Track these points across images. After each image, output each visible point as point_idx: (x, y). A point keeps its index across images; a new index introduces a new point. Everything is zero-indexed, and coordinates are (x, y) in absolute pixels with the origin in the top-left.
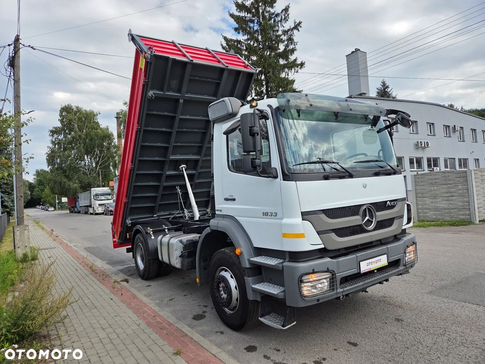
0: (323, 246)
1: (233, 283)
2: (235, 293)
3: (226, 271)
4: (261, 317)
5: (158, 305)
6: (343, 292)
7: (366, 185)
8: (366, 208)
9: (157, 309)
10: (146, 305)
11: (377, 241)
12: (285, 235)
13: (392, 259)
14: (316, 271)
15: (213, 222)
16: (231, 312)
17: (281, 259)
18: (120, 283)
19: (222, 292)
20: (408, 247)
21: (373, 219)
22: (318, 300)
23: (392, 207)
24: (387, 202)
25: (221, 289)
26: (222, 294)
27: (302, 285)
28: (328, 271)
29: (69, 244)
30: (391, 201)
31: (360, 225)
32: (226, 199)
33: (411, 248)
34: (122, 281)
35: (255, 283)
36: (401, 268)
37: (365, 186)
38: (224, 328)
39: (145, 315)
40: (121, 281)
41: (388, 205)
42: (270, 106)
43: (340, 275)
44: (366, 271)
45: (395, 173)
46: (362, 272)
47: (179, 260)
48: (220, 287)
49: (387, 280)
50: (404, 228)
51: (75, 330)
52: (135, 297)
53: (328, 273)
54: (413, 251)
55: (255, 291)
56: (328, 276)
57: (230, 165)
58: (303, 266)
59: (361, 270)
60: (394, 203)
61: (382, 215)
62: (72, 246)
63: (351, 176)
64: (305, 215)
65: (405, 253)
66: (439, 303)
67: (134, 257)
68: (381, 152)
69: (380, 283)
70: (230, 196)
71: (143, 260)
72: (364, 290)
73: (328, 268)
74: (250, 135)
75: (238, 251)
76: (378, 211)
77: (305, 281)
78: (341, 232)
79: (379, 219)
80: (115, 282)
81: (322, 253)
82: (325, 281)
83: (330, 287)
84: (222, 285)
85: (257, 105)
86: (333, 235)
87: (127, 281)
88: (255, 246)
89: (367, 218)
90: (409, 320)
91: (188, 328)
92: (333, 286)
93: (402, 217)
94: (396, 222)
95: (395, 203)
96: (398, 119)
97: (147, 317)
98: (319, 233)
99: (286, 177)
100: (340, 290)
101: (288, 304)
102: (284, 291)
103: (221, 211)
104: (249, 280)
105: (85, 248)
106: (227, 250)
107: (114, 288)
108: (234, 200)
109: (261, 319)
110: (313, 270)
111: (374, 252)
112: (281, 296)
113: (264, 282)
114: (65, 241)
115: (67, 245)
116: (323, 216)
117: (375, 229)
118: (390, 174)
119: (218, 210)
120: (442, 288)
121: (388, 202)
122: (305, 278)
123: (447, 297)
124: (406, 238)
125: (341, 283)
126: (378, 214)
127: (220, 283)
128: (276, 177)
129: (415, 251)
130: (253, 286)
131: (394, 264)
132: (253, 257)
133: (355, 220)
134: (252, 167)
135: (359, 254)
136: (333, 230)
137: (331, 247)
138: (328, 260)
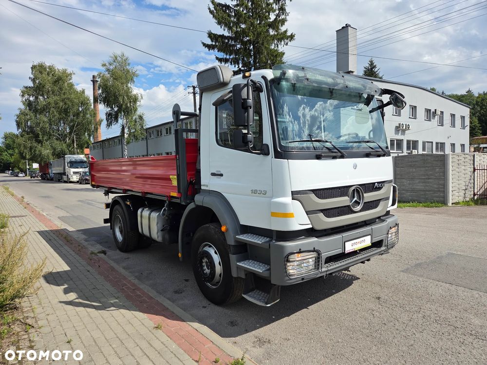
0: (310, 226)
1: (216, 258)
2: (219, 269)
3: (210, 246)
4: (244, 294)
5: (139, 278)
6: (327, 271)
7: (356, 166)
8: (354, 190)
9: (136, 282)
10: (125, 278)
11: (362, 222)
12: (274, 214)
13: (376, 240)
14: (302, 250)
15: (198, 198)
16: (214, 287)
17: (268, 237)
18: (98, 254)
19: (205, 268)
20: (391, 228)
21: (360, 200)
22: (303, 279)
23: (379, 189)
24: (375, 183)
25: (204, 264)
26: (205, 270)
27: (288, 264)
28: (314, 251)
29: (41, 212)
30: (378, 183)
32: (213, 174)
33: (394, 230)
34: (100, 252)
35: (240, 261)
36: (383, 248)
37: (355, 167)
38: (205, 302)
39: (124, 287)
40: (98, 252)
41: (376, 187)
42: (264, 78)
43: (325, 255)
44: (350, 251)
45: (384, 155)
46: (346, 252)
47: (160, 233)
48: (203, 262)
49: (368, 260)
50: (388, 209)
51: (50, 302)
52: (113, 269)
53: (315, 253)
54: (395, 233)
55: (239, 267)
56: (313, 256)
57: (219, 138)
58: (290, 245)
59: (346, 250)
60: (381, 185)
61: (369, 196)
62: (45, 215)
63: (342, 156)
64: (295, 195)
65: (388, 234)
66: (414, 281)
67: (112, 228)
68: (372, 133)
69: (363, 262)
70: (217, 171)
71: (121, 232)
72: (347, 269)
73: (314, 248)
74: (243, 108)
75: (223, 229)
76: (365, 193)
77: (291, 260)
78: (329, 212)
79: (366, 201)
80: (92, 253)
81: (310, 232)
82: (310, 260)
83: (315, 266)
84: (205, 260)
85: (250, 76)
86: (321, 215)
87: (104, 252)
88: (242, 223)
89: (355, 199)
90: (386, 297)
91: (169, 302)
92: (318, 265)
93: (388, 199)
94: (382, 203)
95: (383, 184)
96: (392, 99)
97: (126, 290)
98: (308, 213)
99: (278, 155)
100: (324, 270)
101: (273, 282)
102: (269, 270)
103: (207, 186)
104: (233, 258)
105: (59, 218)
106: (212, 226)
107: (91, 260)
108: (221, 175)
109: (245, 296)
110: (300, 249)
111: (359, 233)
112: (266, 274)
113: (249, 259)
114: (37, 209)
115: (39, 213)
116: (313, 196)
117: (361, 211)
118: (379, 156)
119: (204, 185)
120: (418, 265)
122: (292, 258)
123: (422, 276)
124: (390, 220)
125: (326, 263)
126: (365, 195)
127: (203, 258)
128: (268, 154)
129: (397, 232)
130: (238, 263)
131: (377, 244)
132: (238, 235)
133: (344, 201)
134: (243, 142)
135: (345, 234)
136: (322, 211)
137: (318, 227)
138: (315, 239)
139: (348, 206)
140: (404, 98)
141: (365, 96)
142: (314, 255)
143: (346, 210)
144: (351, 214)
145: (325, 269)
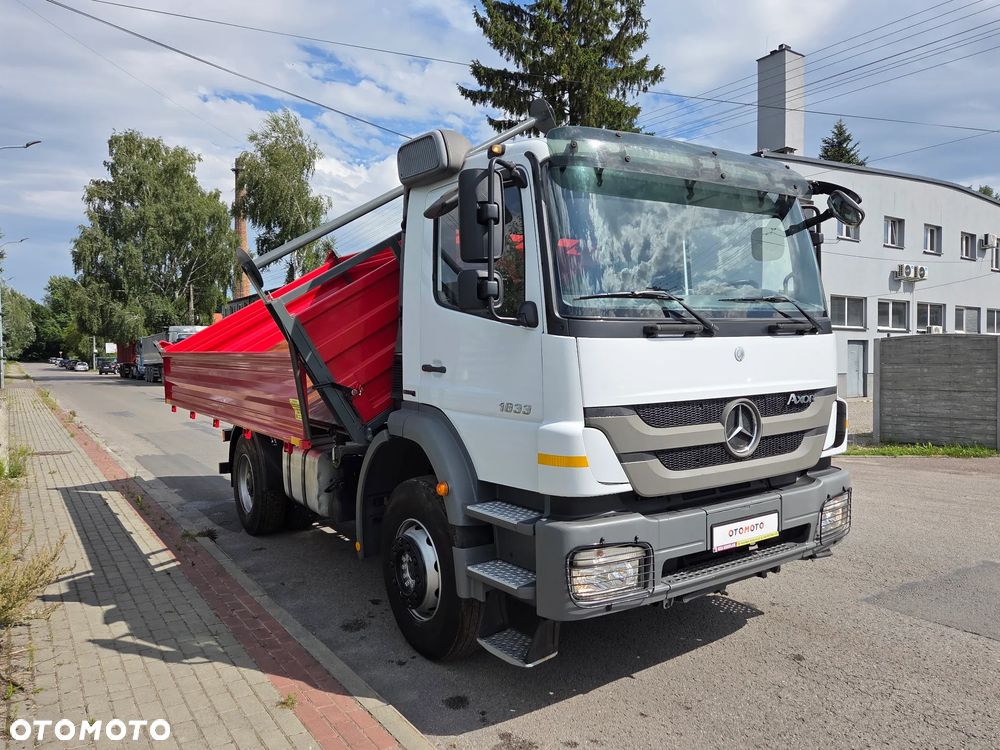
0: (628, 488)
1: (430, 555)
2: (433, 578)
3: (418, 528)
4: (482, 638)
5: (271, 593)
6: (667, 592)
7: (742, 354)
8: (737, 408)
9: (264, 600)
10: (242, 592)
11: (761, 481)
12: (544, 459)
13: (791, 523)
14: (606, 542)
15: (394, 419)
16: (425, 619)
17: (535, 510)
18: (198, 539)
19: (407, 575)
20: (829, 498)
21: (752, 432)
22: (608, 608)
23: (802, 407)
24: (788, 394)
25: (405, 566)
26: (407, 579)
27: (574, 573)
28: (636, 544)
29: (103, 445)
30: (797, 393)
31: (721, 444)
32: (427, 368)
33: (837, 503)
34: (201, 534)
35: (474, 563)
36: (810, 544)
37: (740, 356)
38: (405, 652)
39: (234, 613)
40: (200, 535)
41: (792, 403)
42: (530, 156)
43: (662, 555)
44: (726, 548)
45: (813, 331)
46: (716, 549)
47: (324, 498)
48: (402, 563)
49: (775, 570)
50: (824, 455)
51: (71, 637)
52: (221, 571)
53: (638, 549)
54: (843, 508)
55: (471, 576)
56: (634, 555)
57: (440, 288)
58: (580, 529)
59: (715, 545)
60: (806, 399)
61: (773, 424)
62: (109, 450)
63: (708, 332)
64: (593, 416)
65: (822, 511)
66: (890, 625)
67: (235, 483)
68: (791, 281)
69: (761, 575)
70: (435, 362)
71: (251, 492)
72: (720, 588)
73: (636, 538)
74: (480, 222)
75: (441, 489)
76: (766, 415)
77: (580, 563)
78: (673, 458)
79: (765, 433)
80: (186, 535)
81: (628, 502)
82: (629, 565)
83: (639, 580)
84: (406, 558)
85: (503, 153)
86: (655, 464)
87: (211, 535)
88: (480, 478)
89: (739, 429)
90: (817, 659)
91: (324, 648)
92: (646, 577)
93: (823, 430)
94: (807, 440)
95: (809, 398)
96: (834, 205)
97: (238, 617)
98: (622, 457)
99: (555, 327)
100: (658, 588)
101: (540, 613)
102: (533, 584)
103: (413, 394)
104: (460, 554)
105: (138, 458)
106: (422, 482)
107: (179, 550)
108: (442, 370)
109: (482, 643)
110: (602, 540)
111: (749, 506)
112: (525, 595)
113: (496, 559)
114: (96, 439)
115: (98, 446)
116: (635, 420)
117: (753, 457)
118: (801, 332)
119: (408, 392)
120: (906, 588)
121: (793, 395)
122: (583, 558)
123: (910, 613)
124: (827, 481)
125: (665, 574)
126: (764, 420)
127: (402, 553)
128: (534, 324)
129: (847, 508)
130: (469, 568)
131: (794, 534)
132: (473, 503)
133: (711, 432)
134: (479, 296)
135: (713, 509)
136: (657, 454)
137: (648, 491)
138: (639, 518)
139: (722, 445)
140: (860, 201)
141: (774, 197)
142: (637, 552)
143: (719, 453)
144: (730, 462)
145: (664, 587)
